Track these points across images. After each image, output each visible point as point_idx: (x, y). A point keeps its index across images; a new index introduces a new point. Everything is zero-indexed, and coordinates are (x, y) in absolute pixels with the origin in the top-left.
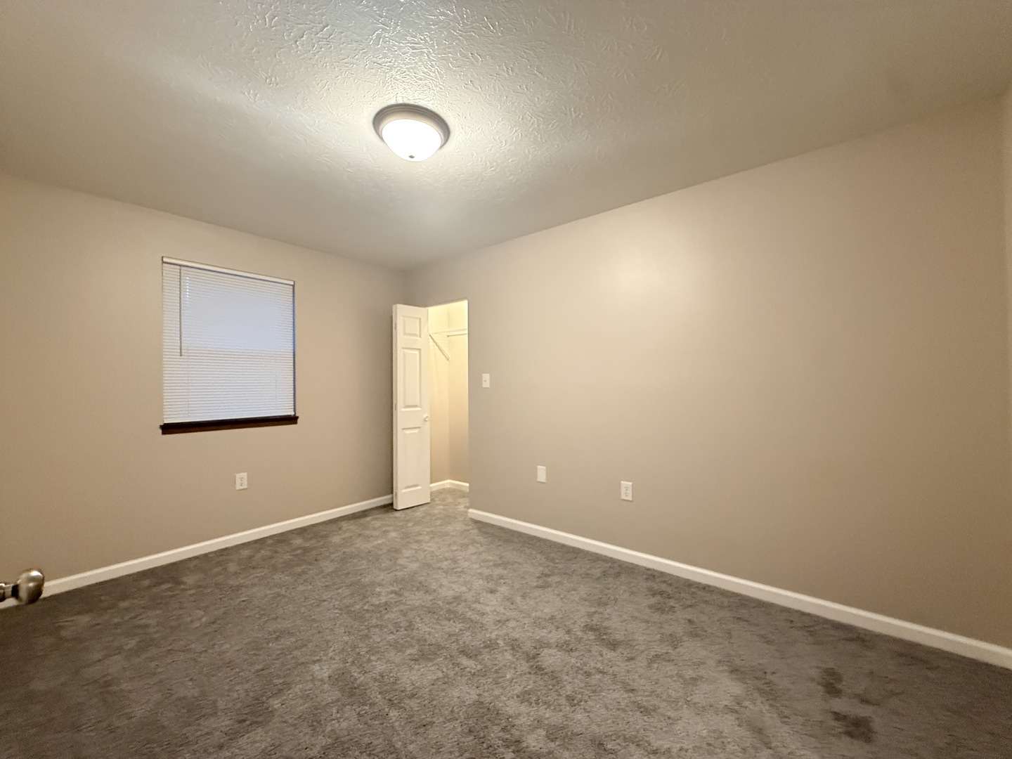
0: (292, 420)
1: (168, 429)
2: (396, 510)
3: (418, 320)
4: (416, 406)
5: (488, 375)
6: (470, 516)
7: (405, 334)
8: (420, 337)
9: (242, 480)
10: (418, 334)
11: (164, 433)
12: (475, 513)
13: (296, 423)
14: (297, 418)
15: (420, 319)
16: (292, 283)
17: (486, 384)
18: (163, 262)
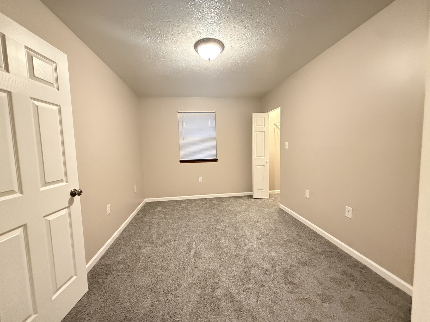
0: (215, 160)
1: (182, 162)
2: (253, 198)
3: (264, 119)
4: (262, 156)
5: (287, 142)
6: (280, 207)
7: (257, 126)
8: (264, 126)
9: (201, 179)
10: (263, 125)
11: (180, 163)
12: (282, 206)
13: (217, 161)
14: (217, 160)
15: (264, 118)
16: (215, 112)
17: (287, 147)
18: (178, 113)
